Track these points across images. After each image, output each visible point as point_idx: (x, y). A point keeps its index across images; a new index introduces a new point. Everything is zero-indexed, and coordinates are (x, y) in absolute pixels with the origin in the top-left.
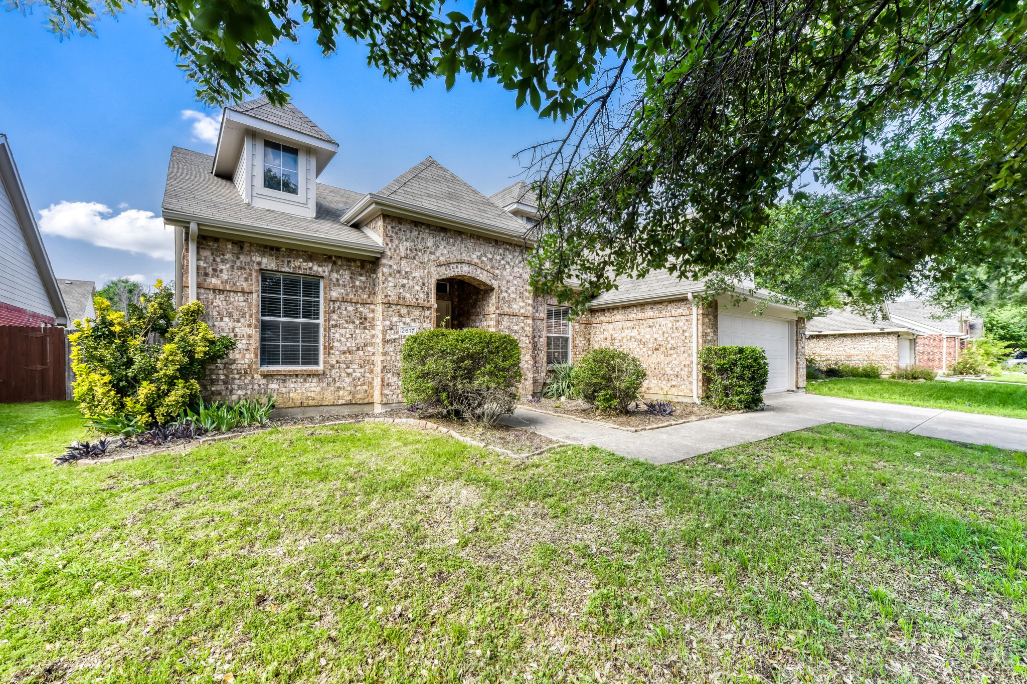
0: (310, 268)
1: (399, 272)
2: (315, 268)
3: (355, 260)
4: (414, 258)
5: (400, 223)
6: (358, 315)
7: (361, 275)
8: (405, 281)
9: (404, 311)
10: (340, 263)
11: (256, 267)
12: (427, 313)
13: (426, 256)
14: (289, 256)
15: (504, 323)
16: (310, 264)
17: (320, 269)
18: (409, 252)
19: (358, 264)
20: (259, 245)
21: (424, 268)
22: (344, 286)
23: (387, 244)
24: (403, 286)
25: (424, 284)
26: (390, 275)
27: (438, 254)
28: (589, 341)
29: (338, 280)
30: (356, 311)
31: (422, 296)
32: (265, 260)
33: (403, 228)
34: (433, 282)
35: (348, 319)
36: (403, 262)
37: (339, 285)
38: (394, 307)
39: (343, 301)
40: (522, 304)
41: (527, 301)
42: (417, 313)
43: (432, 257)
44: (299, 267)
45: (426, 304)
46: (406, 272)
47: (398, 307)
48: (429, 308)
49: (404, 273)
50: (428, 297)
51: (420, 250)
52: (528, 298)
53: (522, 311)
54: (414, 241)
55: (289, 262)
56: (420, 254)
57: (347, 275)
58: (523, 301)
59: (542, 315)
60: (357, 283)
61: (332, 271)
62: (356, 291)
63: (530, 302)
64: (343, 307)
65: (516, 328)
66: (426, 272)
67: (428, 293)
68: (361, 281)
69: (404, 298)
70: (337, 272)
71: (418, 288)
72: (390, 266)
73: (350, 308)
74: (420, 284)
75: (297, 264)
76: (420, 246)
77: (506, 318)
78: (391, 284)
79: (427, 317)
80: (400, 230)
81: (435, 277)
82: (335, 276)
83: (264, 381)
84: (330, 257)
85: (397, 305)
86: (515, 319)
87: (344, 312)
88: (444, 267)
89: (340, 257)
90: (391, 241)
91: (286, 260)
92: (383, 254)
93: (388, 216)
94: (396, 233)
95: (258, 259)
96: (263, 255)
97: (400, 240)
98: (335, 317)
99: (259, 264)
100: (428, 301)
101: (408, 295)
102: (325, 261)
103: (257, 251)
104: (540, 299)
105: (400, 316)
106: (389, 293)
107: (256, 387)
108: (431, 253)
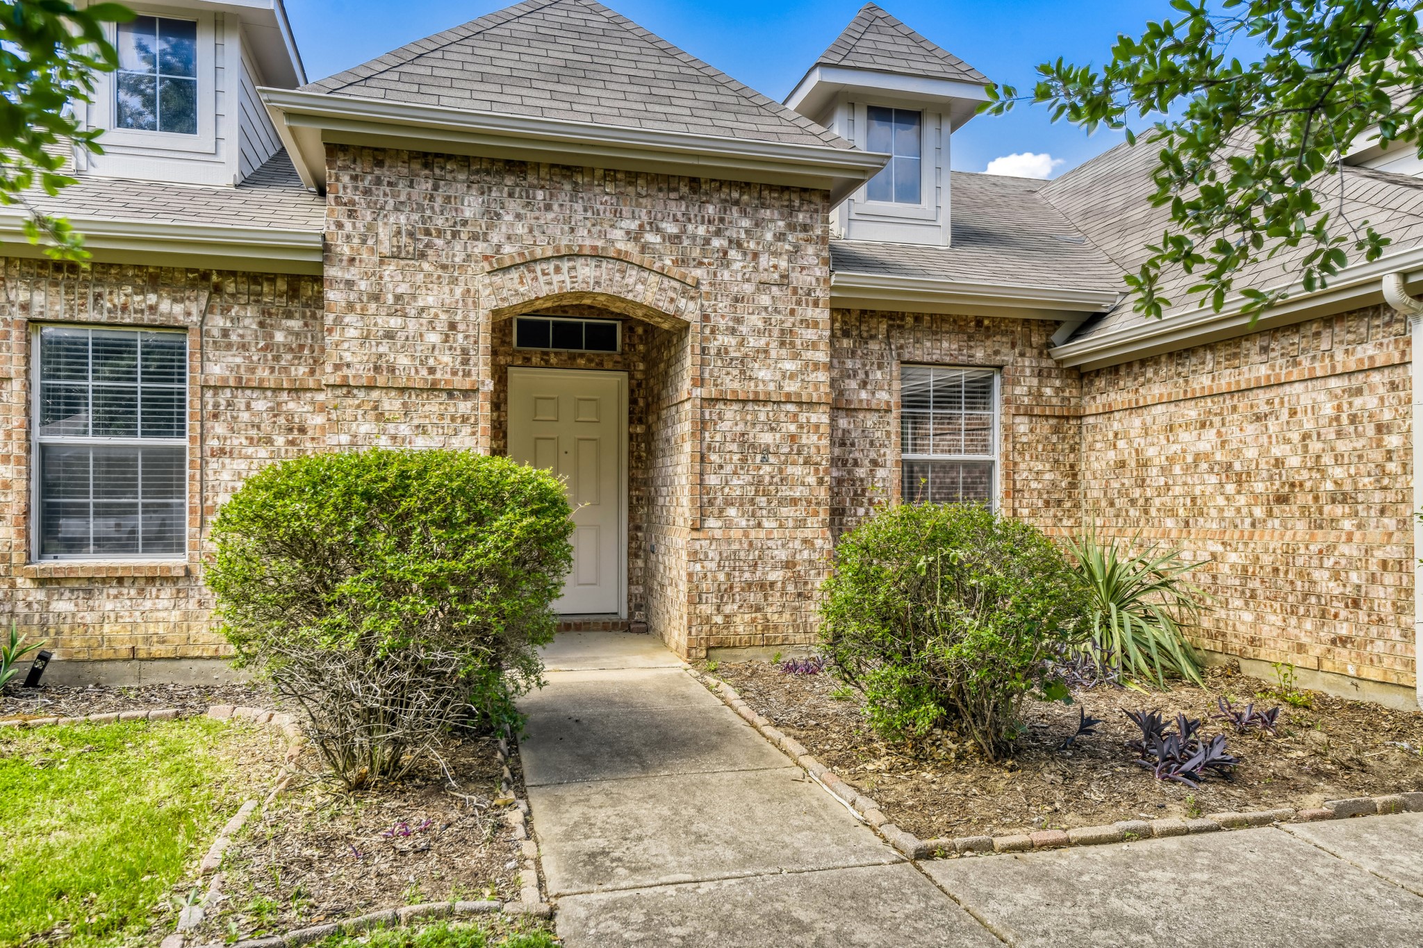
0: (152, 309)
1: (376, 297)
2: (165, 306)
3: (272, 278)
4: (423, 255)
5: (380, 164)
6: (282, 420)
7: (289, 315)
8: (395, 322)
9: (391, 404)
10: (231, 288)
11: (19, 316)
12: (464, 407)
13: (458, 246)
14: (99, 282)
15: (725, 426)
16: (152, 298)
17: (178, 309)
18: (404, 239)
19: (282, 285)
20: (27, 262)
21: (454, 281)
22: (244, 347)
23: (340, 225)
24: (390, 335)
25: (453, 326)
26: (350, 307)
27: (495, 237)
28: (1073, 472)
29: (225, 333)
30: (275, 411)
31: (446, 359)
32: (39, 298)
33: (386, 174)
34: (482, 317)
35: (253, 433)
36: (390, 269)
37: (229, 346)
38: (361, 394)
39: (240, 386)
40: (789, 366)
41: (809, 355)
42: (433, 406)
43: (480, 248)
44: (124, 308)
45: (459, 382)
46: (398, 298)
47: (375, 394)
48: (468, 393)
49: (390, 299)
50: (465, 362)
51: (440, 233)
52: (814, 346)
53: (791, 387)
54: (421, 208)
55: (98, 297)
56: (439, 242)
57: (250, 317)
58: (796, 356)
59: (883, 396)
60: (279, 337)
61: (209, 310)
62: (277, 358)
63: (822, 356)
64: (241, 402)
65: (767, 438)
66: (458, 291)
67: (465, 352)
68: (289, 331)
69: (392, 370)
70: (225, 311)
71: (433, 338)
72: (350, 284)
73: (260, 405)
74: (442, 325)
75: (118, 299)
76: (440, 222)
77: (730, 412)
78: (351, 333)
79: (465, 419)
80: (378, 181)
81: (489, 303)
82: (218, 322)
83: (40, 595)
84: (205, 276)
85: (370, 388)
86: (763, 413)
87: (245, 416)
88: (515, 274)
89: (233, 274)
90: (351, 214)
91: (90, 292)
92: (326, 249)
93: (344, 148)
94: (367, 192)
95: (23, 296)
96: (34, 286)
97: (378, 211)
98: (220, 428)
99: (25, 307)
100: (467, 374)
101: (403, 361)
102: (193, 285)
103: (23, 276)
104: (874, 346)
105: (380, 417)
106: (348, 357)
107: (21, 608)
108: (475, 237)
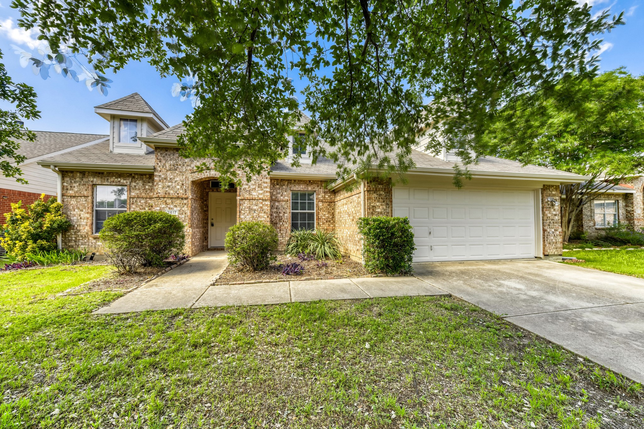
0: (119, 181)
1: (165, 179)
2: (122, 181)
3: (145, 175)
4: (176, 170)
5: (167, 151)
7: (149, 182)
8: (170, 184)
9: (169, 201)
10: (136, 177)
11: (91, 183)
12: (185, 201)
13: (184, 168)
14: (108, 176)
15: (245, 205)
16: (119, 179)
17: (125, 181)
18: (172, 166)
19: (148, 176)
20: (93, 172)
21: (183, 175)
22: (139, 189)
23: (158, 164)
24: (169, 187)
25: (183, 184)
26: (160, 181)
27: (192, 166)
29: (135, 186)
30: (146, 203)
31: (181, 191)
32: (95, 180)
33: (168, 153)
34: (189, 182)
35: (141, 207)
36: (169, 173)
37: (136, 189)
38: (162, 199)
39: (138, 197)
40: (261, 192)
41: (265, 189)
42: (178, 201)
43: (189, 168)
44: (113, 182)
45: (184, 196)
46: (171, 179)
47: (165, 199)
48: (186, 199)
49: (169, 179)
50: (186, 192)
51: (180, 165)
52: (266, 187)
53: (261, 196)
54: (176, 160)
55: (108, 179)
56: (180, 167)
57: (140, 183)
58: (262, 190)
59: (286, 198)
60: (147, 187)
61: (132, 181)
62: (146, 191)
63: (268, 190)
64: (138, 201)
65: (255, 207)
66: (184, 177)
67: (185, 190)
68: (149, 186)
69: (169, 194)
70: (135, 182)
71: (178, 187)
72: (160, 176)
73: (143, 201)
74: (180, 184)
75: (112, 180)
76: (180, 163)
77: (246, 202)
78: (160, 186)
79: (185, 204)
80: (166, 155)
81: (191, 179)
82: (134, 184)
83: (94, 241)
84: (131, 174)
85: (164, 198)
86: (254, 202)
87: (139, 204)
88: (197, 173)
89: (137, 174)
90: (160, 161)
91: (106, 179)
92: (155, 169)
93: (159, 148)
94: (164, 157)
95: (92, 179)
96: (94, 177)
97: (166, 161)
98: (134, 206)
99: (92, 182)
100: (186, 194)
101: (172, 192)
102: (128, 176)
103: (92, 175)
104: (284, 187)
105: (166, 204)
106: (159, 191)
107: (90, 244)
108: (188, 166)
